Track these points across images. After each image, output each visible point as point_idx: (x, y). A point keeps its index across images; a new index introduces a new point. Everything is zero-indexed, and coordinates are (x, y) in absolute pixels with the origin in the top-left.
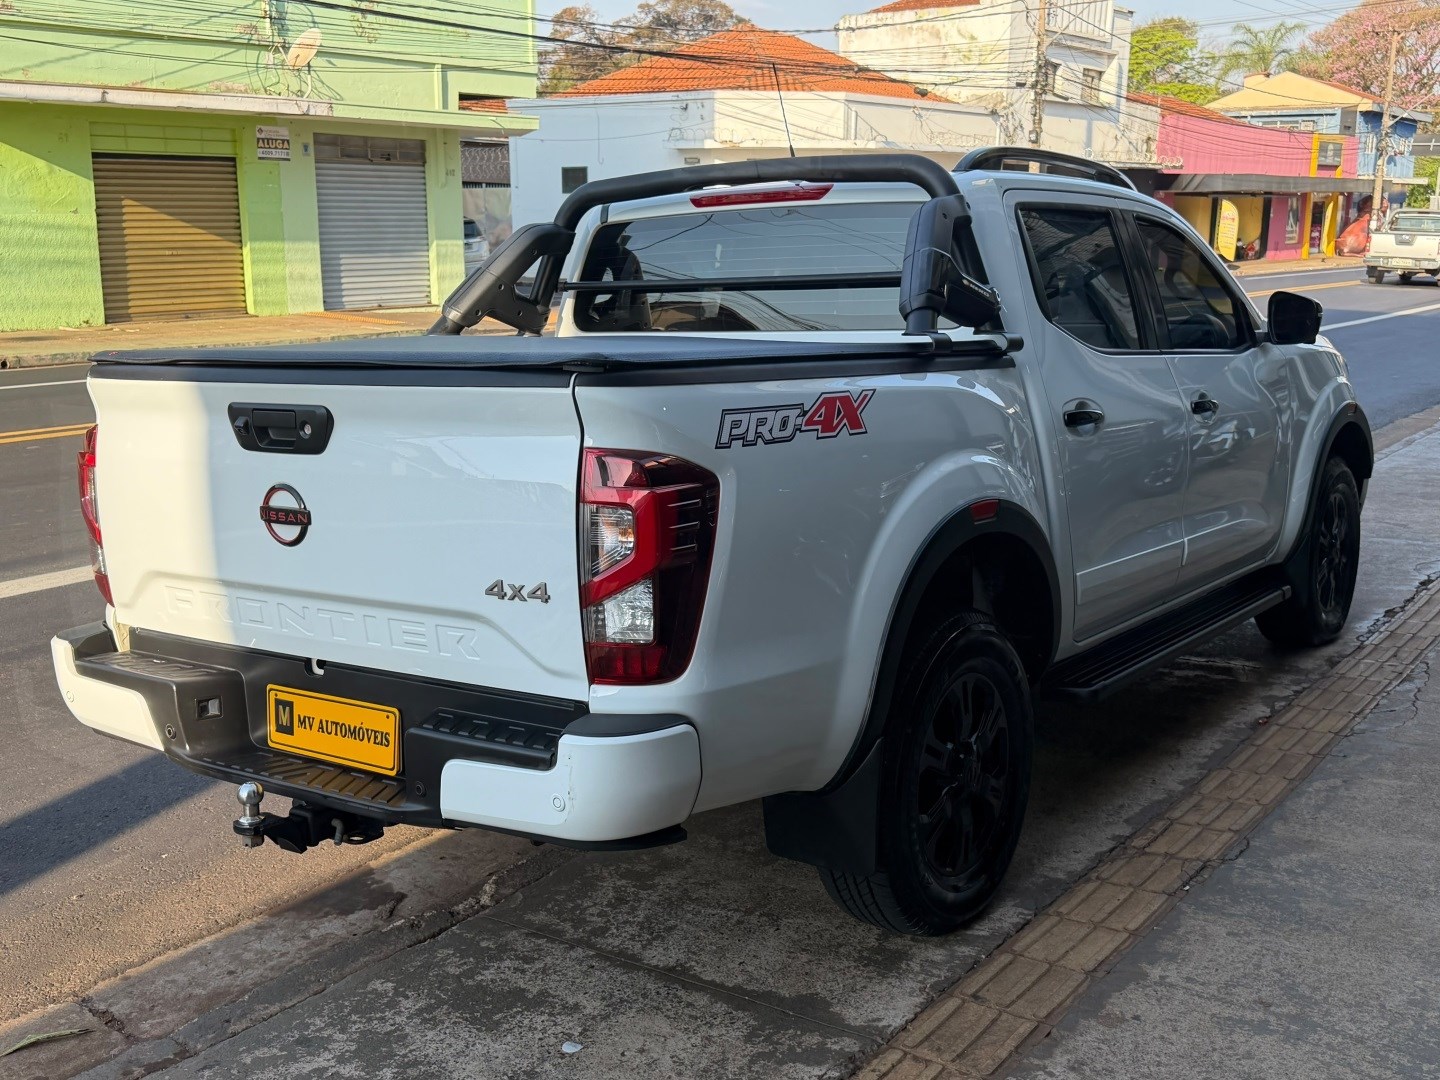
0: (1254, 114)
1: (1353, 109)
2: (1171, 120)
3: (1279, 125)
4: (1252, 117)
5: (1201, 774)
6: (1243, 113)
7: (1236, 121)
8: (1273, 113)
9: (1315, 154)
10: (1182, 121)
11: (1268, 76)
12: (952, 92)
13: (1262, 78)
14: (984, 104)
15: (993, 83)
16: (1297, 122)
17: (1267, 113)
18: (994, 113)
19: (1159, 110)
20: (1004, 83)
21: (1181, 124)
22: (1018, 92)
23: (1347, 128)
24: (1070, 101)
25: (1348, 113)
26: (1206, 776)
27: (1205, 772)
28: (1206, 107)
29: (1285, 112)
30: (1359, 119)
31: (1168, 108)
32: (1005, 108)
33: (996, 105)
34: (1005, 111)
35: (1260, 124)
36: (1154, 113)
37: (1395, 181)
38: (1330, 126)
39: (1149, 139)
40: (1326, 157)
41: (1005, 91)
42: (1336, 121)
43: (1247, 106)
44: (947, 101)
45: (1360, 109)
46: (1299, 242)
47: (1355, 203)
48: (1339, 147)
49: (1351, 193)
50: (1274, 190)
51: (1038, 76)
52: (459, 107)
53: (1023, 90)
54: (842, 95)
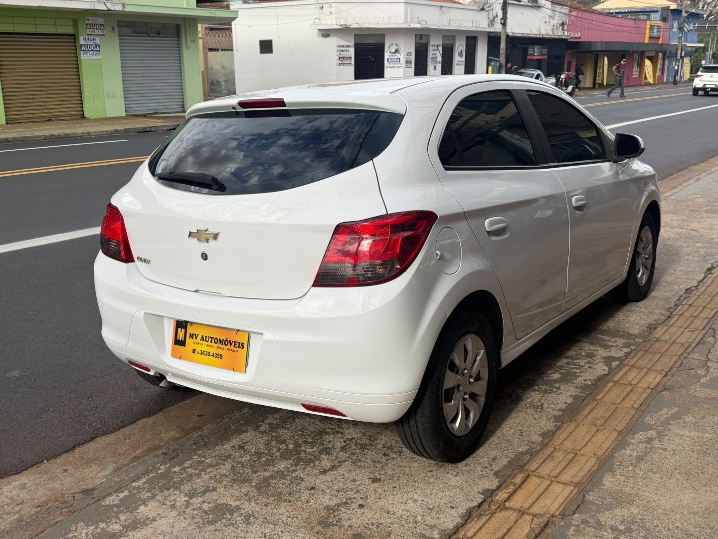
0: (618, 11)
1: (667, 8)
2: (573, 13)
4: (616, 13)
5: (555, 426)
6: (612, 11)
7: (609, 15)
8: (627, 11)
9: (648, 31)
10: (581, 14)
16: (639, 15)
17: (625, 10)
23: (664, 18)
25: (665, 10)
27: (559, 424)
29: (632, 10)
30: (670, 13)
35: (620, 16)
36: (565, 10)
37: (688, 45)
38: (655, 17)
39: (563, 23)
40: (653, 33)
42: (659, 14)
43: (613, 7)
45: (670, 8)
46: (639, 77)
47: (667, 57)
48: (660, 27)
49: (666, 52)
50: (627, 50)
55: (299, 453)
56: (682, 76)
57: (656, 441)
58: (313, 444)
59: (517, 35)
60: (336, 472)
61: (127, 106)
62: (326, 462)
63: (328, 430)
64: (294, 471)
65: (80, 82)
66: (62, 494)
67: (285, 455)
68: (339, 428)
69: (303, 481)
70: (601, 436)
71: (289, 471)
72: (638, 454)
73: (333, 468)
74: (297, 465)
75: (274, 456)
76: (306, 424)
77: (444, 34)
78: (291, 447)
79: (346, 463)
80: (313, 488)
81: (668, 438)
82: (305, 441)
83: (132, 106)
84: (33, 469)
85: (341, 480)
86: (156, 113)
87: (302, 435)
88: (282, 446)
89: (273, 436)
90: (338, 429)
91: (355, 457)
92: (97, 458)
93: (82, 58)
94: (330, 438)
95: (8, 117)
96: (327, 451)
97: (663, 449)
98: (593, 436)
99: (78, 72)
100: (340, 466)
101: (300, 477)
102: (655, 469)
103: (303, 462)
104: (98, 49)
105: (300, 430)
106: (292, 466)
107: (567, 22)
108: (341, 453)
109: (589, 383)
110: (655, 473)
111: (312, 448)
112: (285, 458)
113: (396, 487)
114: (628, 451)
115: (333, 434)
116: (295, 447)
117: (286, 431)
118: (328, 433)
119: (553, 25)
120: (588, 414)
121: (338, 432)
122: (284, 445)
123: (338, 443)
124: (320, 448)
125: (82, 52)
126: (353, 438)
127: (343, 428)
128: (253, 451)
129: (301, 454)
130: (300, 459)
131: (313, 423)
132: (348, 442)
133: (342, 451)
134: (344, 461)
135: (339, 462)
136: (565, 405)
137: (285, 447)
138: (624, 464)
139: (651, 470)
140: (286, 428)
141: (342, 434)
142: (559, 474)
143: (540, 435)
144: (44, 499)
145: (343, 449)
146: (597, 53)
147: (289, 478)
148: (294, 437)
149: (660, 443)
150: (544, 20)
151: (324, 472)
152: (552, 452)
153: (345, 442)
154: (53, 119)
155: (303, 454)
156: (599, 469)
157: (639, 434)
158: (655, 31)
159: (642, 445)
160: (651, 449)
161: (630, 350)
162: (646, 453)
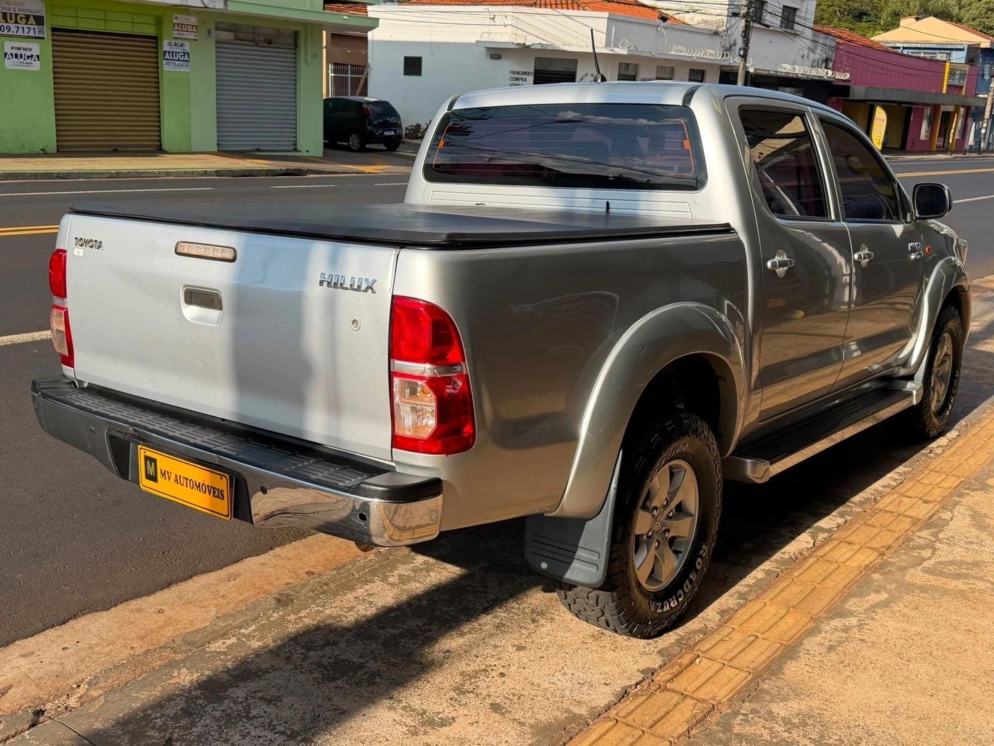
0: (905, 45)
1: (976, 46)
2: (842, 46)
3: (922, 55)
4: (904, 48)
5: (738, 604)
6: (898, 45)
7: (891, 50)
8: (919, 46)
9: (947, 77)
11: (918, 19)
12: (687, 18)
13: (913, 20)
14: (710, 27)
15: (716, 12)
16: (935, 53)
17: (915, 46)
18: (716, 33)
19: (836, 39)
20: (726, 13)
22: (734, 20)
23: (970, 60)
24: (771, 28)
25: (973, 49)
26: (742, 606)
27: (742, 601)
28: (871, 39)
29: (927, 46)
30: (980, 54)
32: (724, 31)
33: (718, 28)
34: (724, 33)
35: (909, 54)
36: (832, 41)
38: (959, 58)
39: (827, 59)
40: (954, 80)
41: (725, 19)
42: (963, 54)
43: (901, 40)
44: (685, 23)
45: (981, 47)
46: (930, 139)
47: (972, 114)
48: (963, 73)
49: (970, 107)
50: (914, 101)
51: (749, 9)
52: (324, 9)
53: (737, 18)
54: (606, 14)
55: (433, 611)
56: (990, 142)
57: (855, 630)
59: (761, 72)
61: (220, 138)
65: (159, 102)
70: (790, 620)
71: (421, 631)
72: (830, 643)
74: (430, 624)
75: (405, 612)
77: (659, 65)
81: (869, 627)
83: (226, 139)
86: (258, 150)
89: (403, 589)
93: (165, 69)
95: (60, 144)
97: (861, 640)
98: (781, 618)
99: (158, 88)
102: (846, 661)
103: (438, 621)
104: (186, 58)
106: (425, 625)
107: (833, 59)
109: (787, 557)
110: (845, 666)
111: (449, 607)
112: (417, 616)
114: (818, 639)
117: (418, 585)
118: (469, 591)
119: (813, 61)
120: (779, 593)
125: (165, 62)
128: (380, 605)
129: (435, 612)
130: (435, 618)
136: (754, 580)
138: (812, 652)
139: (842, 662)
143: (718, 613)
146: (872, 103)
149: (859, 633)
150: (801, 53)
152: (730, 633)
154: (119, 149)
156: (781, 656)
157: (835, 621)
158: (957, 77)
159: (837, 634)
160: (847, 638)
161: (844, 520)
162: (840, 643)
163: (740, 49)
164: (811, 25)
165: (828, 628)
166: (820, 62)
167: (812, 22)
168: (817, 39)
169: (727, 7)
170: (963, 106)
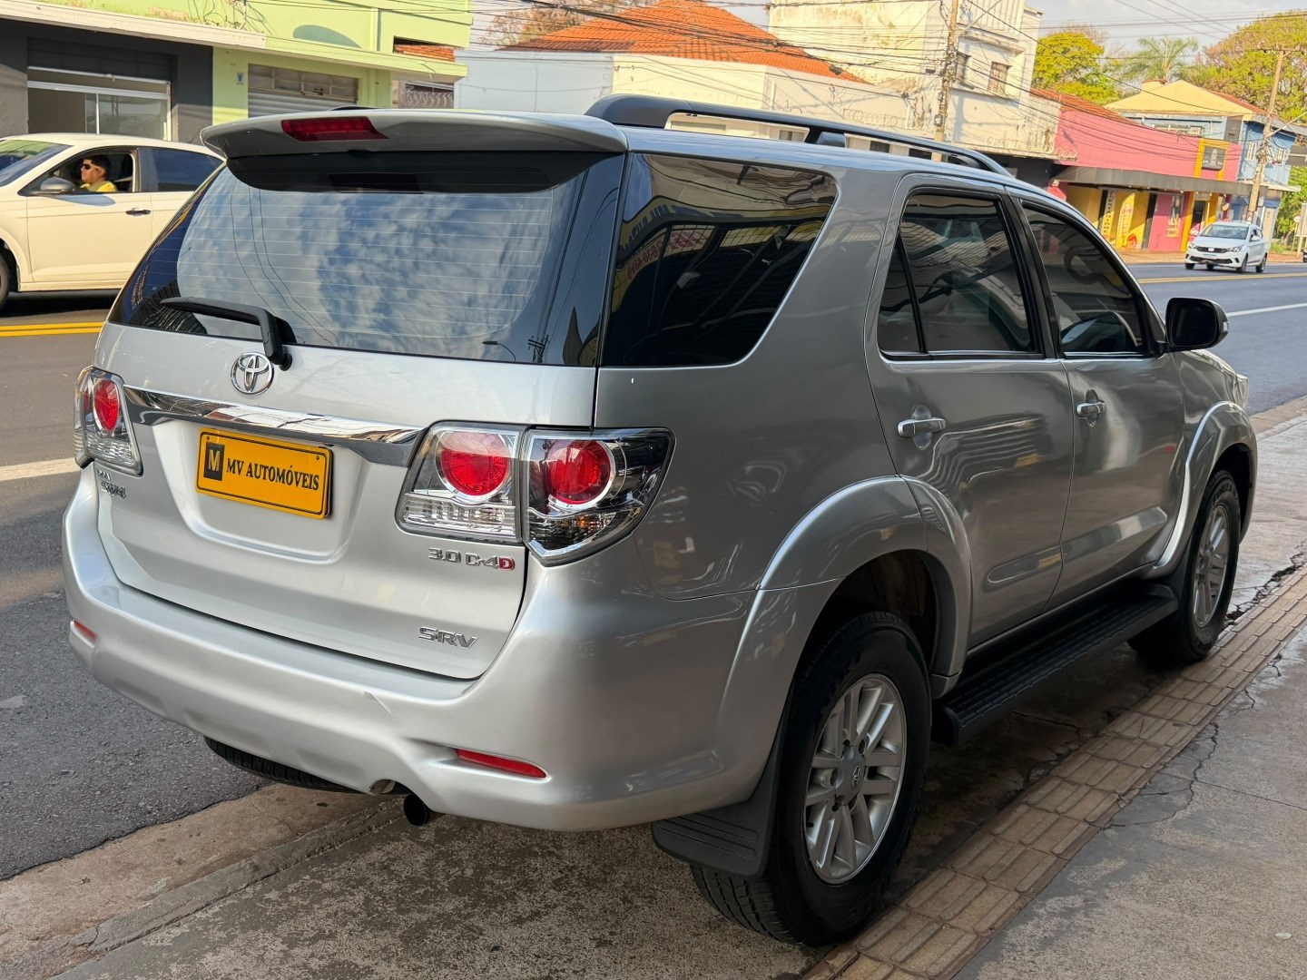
0: (1148, 116)
1: (1237, 119)
2: (1068, 115)
3: (1169, 128)
4: (1146, 118)
6: (1138, 115)
7: (1131, 121)
8: (1165, 117)
9: (1200, 158)
10: (1080, 118)
11: (1163, 83)
12: (868, 73)
13: (1158, 84)
14: (897, 87)
15: (906, 69)
16: (1186, 127)
17: (1160, 116)
18: (905, 96)
19: (1059, 105)
20: (917, 69)
21: (1078, 120)
22: (928, 79)
23: (1231, 136)
24: (975, 90)
25: (1233, 121)
26: (923, 877)
27: (924, 870)
28: (1105, 107)
29: (1176, 117)
30: (1243, 128)
31: (1068, 105)
32: (916, 92)
33: (907, 88)
34: (916, 95)
35: (1153, 126)
36: (1054, 109)
37: (1271, 187)
38: (1216, 132)
39: (1048, 131)
40: (1210, 161)
41: (917, 77)
42: (1221, 128)
43: (1143, 108)
44: (863, 82)
45: (1244, 119)
46: (1179, 236)
47: (1233, 204)
48: (1222, 151)
49: (1230, 195)
50: (1159, 187)
51: (947, 65)
52: (394, 50)
53: (932, 76)
54: (763, 68)
55: (481, 885)
57: (1080, 915)
58: (507, 871)
60: (538, 923)
62: (524, 906)
63: (536, 849)
64: (469, 916)
66: (77, 920)
67: (459, 887)
68: (555, 846)
69: (481, 934)
70: (990, 899)
71: (460, 915)
73: (536, 915)
74: (474, 906)
75: (439, 887)
76: (500, 835)
78: (469, 872)
79: (559, 909)
80: (496, 948)
81: (1100, 910)
82: (493, 865)
84: (32, 874)
85: (546, 937)
87: (490, 853)
88: (455, 871)
89: (440, 852)
90: (551, 849)
91: (573, 901)
92: (141, 864)
94: (537, 863)
96: (528, 886)
97: (1089, 930)
98: (976, 897)
100: (547, 914)
101: (477, 927)
102: (1069, 962)
103: (486, 901)
105: (488, 845)
106: (466, 907)
107: (1056, 131)
108: (552, 891)
111: (505, 879)
112: (457, 893)
113: (634, 957)
114: (1029, 928)
115: (543, 856)
116: (475, 874)
117: (463, 845)
118: (535, 855)
119: (1030, 134)
120: (975, 858)
121: (551, 853)
122: (457, 869)
123: (549, 874)
124: (518, 879)
126: (574, 867)
127: (561, 848)
128: (403, 876)
129: (483, 887)
130: (481, 896)
131: (512, 834)
132: (566, 872)
133: (554, 889)
134: (555, 906)
135: (546, 906)
136: (940, 838)
137: (460, 873)
140: (464, 839)
141: (558, 857)
142: (907, 958)
144: (46, 927)
145: (557, 884)
146: (1106, 188)
147: (458, 927)
148: (475, 857)
149: (1086, 919)
150: (1015, 123)
151: (519, 921)
152: (904, 919)
153: (561, 872)
155: (487, 888)
156: (976, 954)
157: (1053, 900)
158: (1214, 157)
159: (1056, 920)
160: (1068, 927)
161: (1066, 750)
162: (1059, 934)
163: (936, 116)
164: (1028, 88)
165: (1042, 911)
166: (1039, 135)
167: (1030, 83)
168: (1034, 105)
169: (919, 61)
170: (1222, 195)
